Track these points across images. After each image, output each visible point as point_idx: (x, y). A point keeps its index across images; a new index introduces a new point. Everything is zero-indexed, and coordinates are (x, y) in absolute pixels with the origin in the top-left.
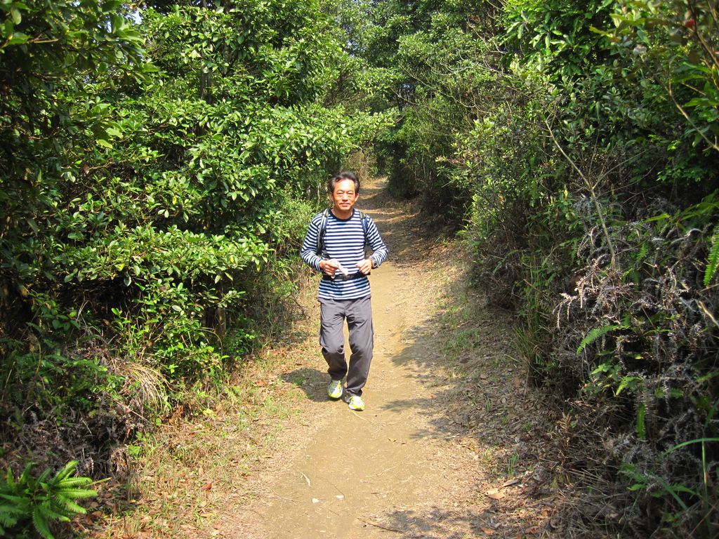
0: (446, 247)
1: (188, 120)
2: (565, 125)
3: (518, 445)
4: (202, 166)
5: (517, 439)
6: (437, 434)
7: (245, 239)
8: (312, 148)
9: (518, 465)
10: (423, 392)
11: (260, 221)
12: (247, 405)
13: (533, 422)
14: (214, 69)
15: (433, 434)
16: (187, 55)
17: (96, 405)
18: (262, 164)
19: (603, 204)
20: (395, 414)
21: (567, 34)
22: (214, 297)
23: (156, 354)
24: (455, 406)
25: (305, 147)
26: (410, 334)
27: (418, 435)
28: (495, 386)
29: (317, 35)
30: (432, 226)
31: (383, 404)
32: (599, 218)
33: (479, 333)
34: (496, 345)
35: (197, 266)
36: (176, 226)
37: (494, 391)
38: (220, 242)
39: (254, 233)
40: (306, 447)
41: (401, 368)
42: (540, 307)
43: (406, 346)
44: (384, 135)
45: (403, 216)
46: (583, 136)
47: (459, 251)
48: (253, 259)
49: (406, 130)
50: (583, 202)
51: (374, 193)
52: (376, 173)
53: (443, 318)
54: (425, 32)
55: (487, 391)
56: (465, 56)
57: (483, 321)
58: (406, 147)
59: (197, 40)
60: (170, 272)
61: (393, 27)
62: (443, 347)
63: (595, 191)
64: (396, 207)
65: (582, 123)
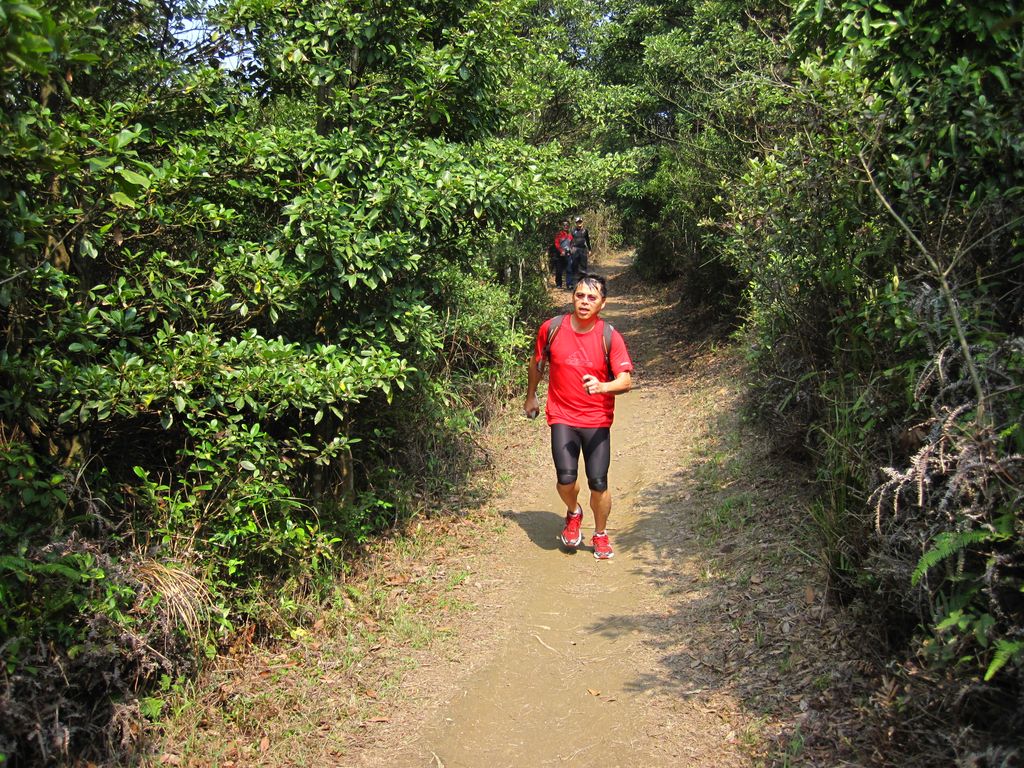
0: (714, 355)
1: (284, 160)
2: (894, 164)
3: (805, 715)
4: (304, 232)
5: (803, 705)
6: (669, 685)
7: (373, 351)
8: (482, 204)
9: (802, 758)
10: (658, 603)
11: (398, 323)
12: (367, 620)
13: (833, 675)
14: (328, 79)
15: (664, 683)
16: (286, 57)
17: (82, 637)
18: (398, 230)
19: (961, 300)
20: (607, 640)
21: (901, 9)
22: (307, 448)
23: (211, 540)
24: (706, 630)
25: (473, 202)
26: (649, 496)
27: (637, 686)
28: (773, 598)
29: (492, 24)
30: (695, 324)
31: (589, 622)
32: (954, 326)
33: (755, 500)
34: (780, 523)
35: (287, 396)
36: (255, 331)
37: (770, 608)
38: (330, 356)
39: (387, 341)
40: (447, 702)
41: (629, 555)
42: (849, 473)
43: (639, 518)
44: (629, 187)
45: (655, 308)
46: (926, 181)
47: (734, 362)
48: (380, 384)
49: (661, 179)
50: (926, 297)
51: (617, 272)
52: (620, 243)
53: (702, 472)
54: (684, 31)
55: (760, 606)
56: (743, 66)
57: (763, 479)
58: (661, 204)
59: (305, 34)
60: (240, 406)
61: (635, 24)
62: (696, 521)
63: (947, 278)
64: (646, 294)
65: (924, 159)
